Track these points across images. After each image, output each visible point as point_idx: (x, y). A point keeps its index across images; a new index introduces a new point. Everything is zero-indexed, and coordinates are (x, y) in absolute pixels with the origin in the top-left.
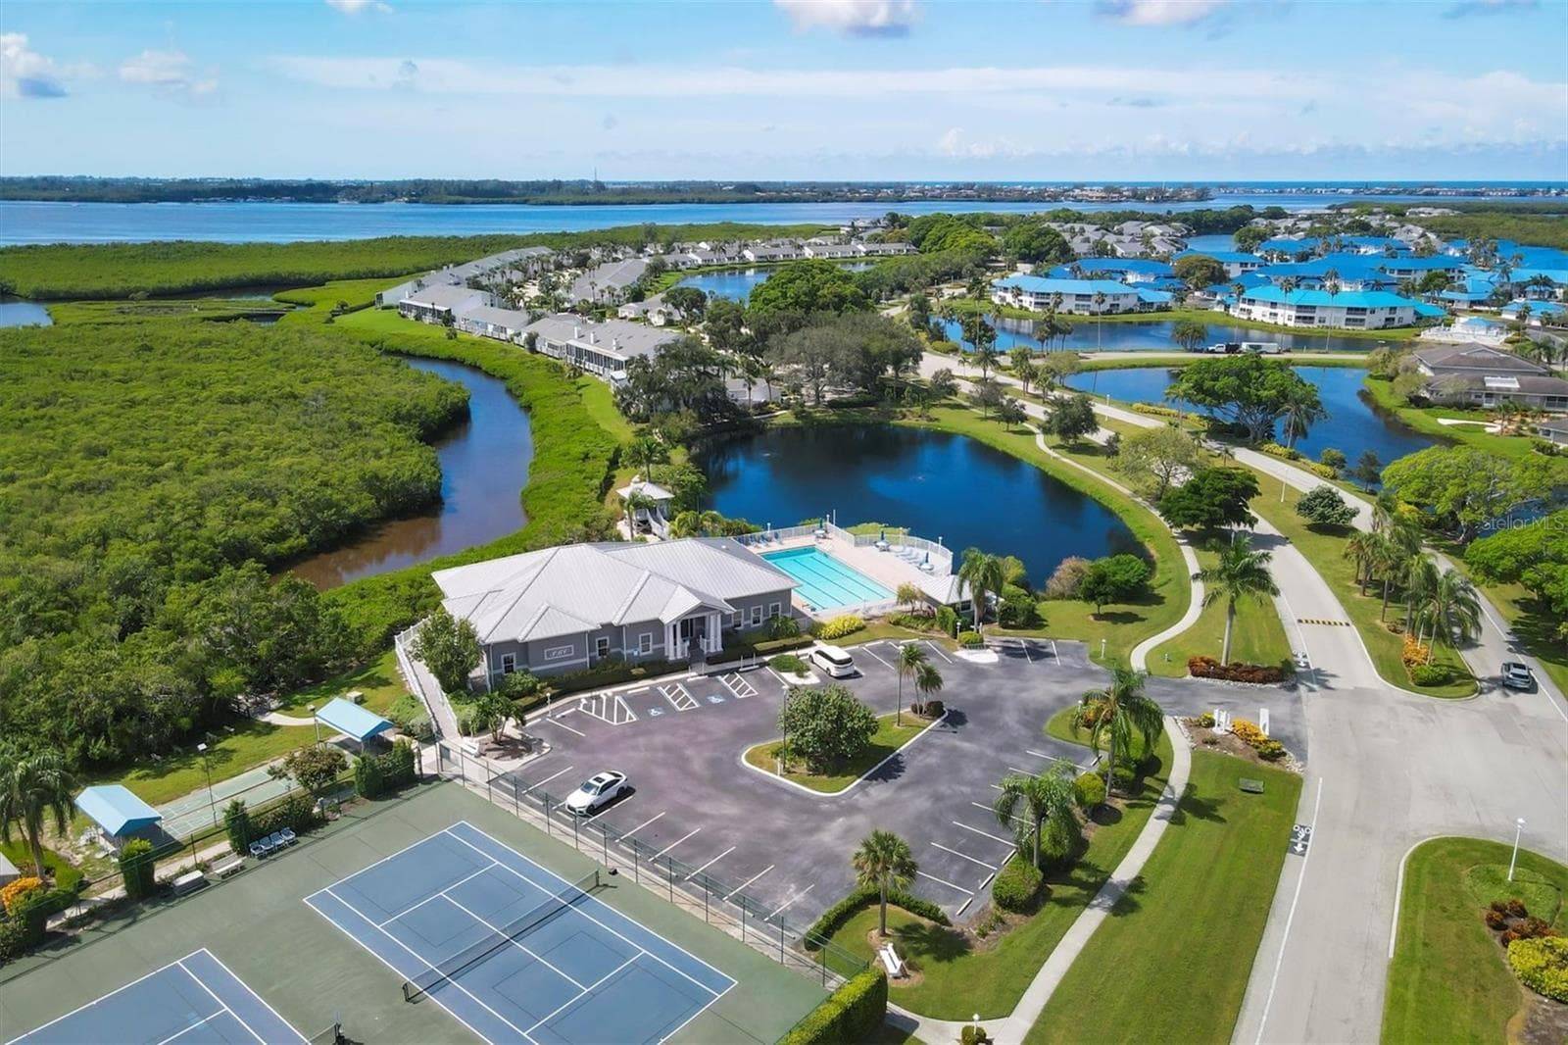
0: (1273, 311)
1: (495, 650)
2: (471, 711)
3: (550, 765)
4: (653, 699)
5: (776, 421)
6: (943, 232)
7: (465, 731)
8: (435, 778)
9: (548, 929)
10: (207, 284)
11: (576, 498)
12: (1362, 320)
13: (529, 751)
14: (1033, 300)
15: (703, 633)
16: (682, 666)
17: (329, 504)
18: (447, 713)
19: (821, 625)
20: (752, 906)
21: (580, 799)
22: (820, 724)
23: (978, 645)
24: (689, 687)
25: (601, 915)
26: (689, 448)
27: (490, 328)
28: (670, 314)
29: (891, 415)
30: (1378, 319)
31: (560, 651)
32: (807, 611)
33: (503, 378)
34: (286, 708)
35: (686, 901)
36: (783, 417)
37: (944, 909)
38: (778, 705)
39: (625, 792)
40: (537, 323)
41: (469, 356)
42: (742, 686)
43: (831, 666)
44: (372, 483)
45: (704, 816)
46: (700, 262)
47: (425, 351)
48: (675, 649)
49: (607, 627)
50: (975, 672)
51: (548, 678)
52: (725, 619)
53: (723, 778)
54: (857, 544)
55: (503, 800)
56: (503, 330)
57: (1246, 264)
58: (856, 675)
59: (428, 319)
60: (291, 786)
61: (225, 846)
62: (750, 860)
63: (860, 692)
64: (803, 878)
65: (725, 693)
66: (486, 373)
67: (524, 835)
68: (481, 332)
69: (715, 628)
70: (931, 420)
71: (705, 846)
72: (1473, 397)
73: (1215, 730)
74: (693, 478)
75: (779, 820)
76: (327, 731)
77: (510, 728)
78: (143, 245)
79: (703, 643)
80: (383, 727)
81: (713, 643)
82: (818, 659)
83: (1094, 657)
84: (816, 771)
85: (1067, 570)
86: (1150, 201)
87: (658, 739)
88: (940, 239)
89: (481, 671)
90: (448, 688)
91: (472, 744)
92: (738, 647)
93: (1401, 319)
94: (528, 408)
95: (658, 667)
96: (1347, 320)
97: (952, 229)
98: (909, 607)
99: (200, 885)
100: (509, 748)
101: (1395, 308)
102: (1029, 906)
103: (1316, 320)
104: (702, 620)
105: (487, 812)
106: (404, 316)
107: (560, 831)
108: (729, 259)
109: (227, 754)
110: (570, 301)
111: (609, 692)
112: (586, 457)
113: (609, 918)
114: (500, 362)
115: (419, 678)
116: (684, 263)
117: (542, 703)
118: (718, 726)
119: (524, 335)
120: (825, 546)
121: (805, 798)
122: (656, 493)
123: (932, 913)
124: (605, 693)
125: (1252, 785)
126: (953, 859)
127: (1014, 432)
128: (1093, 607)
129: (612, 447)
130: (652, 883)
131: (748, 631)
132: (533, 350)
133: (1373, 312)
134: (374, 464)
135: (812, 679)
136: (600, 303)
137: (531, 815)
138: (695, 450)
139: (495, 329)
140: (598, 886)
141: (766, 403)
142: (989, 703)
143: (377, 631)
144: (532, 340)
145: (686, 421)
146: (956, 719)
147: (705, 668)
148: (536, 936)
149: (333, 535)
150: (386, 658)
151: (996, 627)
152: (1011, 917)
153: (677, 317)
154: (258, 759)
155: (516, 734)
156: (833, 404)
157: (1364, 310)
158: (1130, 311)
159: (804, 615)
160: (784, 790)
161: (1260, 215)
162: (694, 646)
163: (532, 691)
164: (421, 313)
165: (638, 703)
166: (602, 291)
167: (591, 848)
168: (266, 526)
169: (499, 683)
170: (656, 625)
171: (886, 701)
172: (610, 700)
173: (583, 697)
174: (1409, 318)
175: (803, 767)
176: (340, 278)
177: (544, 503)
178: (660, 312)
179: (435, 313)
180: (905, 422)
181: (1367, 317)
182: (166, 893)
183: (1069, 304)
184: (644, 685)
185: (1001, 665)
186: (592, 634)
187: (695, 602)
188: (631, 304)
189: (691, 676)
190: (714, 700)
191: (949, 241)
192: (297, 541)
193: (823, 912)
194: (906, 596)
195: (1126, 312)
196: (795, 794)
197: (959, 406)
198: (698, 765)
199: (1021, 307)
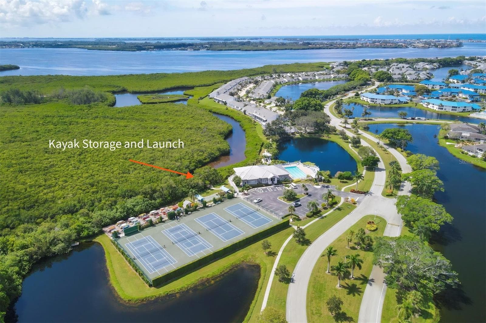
0: (433, 106)
1: (243, 181)
2: (241, 189)
3: (252, 197)
4: (266, 189)
5: (296, 137)
6: (355, 72)
7: (240, 192)
8: (236, 197)
9: (252, 214)
10: (168, 88)
11: (255, 154)
12: (456, 110)
13: (248, 195)
14: (370, 100)
15: (274, 180)
16: (270, 185)
17: (213, 154)
18: (237, 189)
19: (293, 180)
20: (276, 214)
21: (256, 201)
22: (289, 194)
23: (318, 185)
24: (271, 188)
25: (257, 213)
26: (277, 143)
27: (235, 107)
28: (277, 103)
29: (320, 136)
30: (461, 109)
31: (253, 182)
32: (292, 178)
33: (239, 121)
34: (214, 187)
35: (268, 213)
36: (298, 136)
37: (300, 217)
38: (283, 191)
39: (261, 201)
40: (246, 107)
41: (231, 114)
42: (279, 188)
43: (293, 187)
44: (219, 150)
45: (271, 205)
46: (287, 81)
47: (221, 113)
48: (270, 183)
49: (260, 179)
50: (316, 189)
51: (251, 185)
52: (278, 178)
53: (275, 200)
54: (304, 166)
55: (245, 201)
56: (238, 108)
57: (441, 86)
58: (297, 188)
59: (221, 103)
60: (219, 196)
61: (213, 203)
62: (277, 210)
63: (296, 191)
64: (283, 212)
65: (277, 189)
66: (235, 120)
67: (248, 205)
68: (233, 107)
69: (276, 180)
70: (329, 138)
71: (271, 208)
72: (458, 137)
73: (349, 200)
74: (276, 151)
75: (281, 206)
76: (221, 190)
77: (246, 192)
78: (150, 75)
79: (274, 182)
80: (229, 190)
81: (276, 182)
82: (292, 185)
83: (336, 188)
84: (287, 200)
85: (338, 174)
86: (440, 48)
87: (267, 195)
88: (354, 74)
89: (241, 184)
90: (237, 186)
91: (241, 193)
92: (279, 183)
93: (467, 110)
94: (245, 130)
95: (267, 185)
96: (452, 109)
97: (358, 71)
98: (308, 178)
99: (211, 206)
100: (246, 194)
101: (466, 107)
102: (310, 217)
103: (444, 109)
104: (274, 178)
105: (243, 202)
106: (215, 101)
107: (253, 205)
108: (295, 80)
109: (208, 192)
110: (253, 97)
111: (260, 188)
112: (257, 145)
113: (258, 214)
114: (238, 117)
115: (233, 184)
116: (282, 82)
117: (250, 189)
118: (275, 193)
119: (243, 110)
120: (298, 166)
121: (285, 203)
122: (269, 155)
123: (298, 217)
124: (259, 188)
125: (349, 207)
126: (303, 212)
127: (346, 142)
128: (340, 180)
129: (261, 143)
130: (264, 210)
131: (282, 180)
132: (245, 114)
133: (459, 108)
134: (218, 145)
135: (290, 188)
136: (260, 98)
137: (249, 203)
138: (278, 143)
139: (236, 107)
140: (257, 211)
141: (294, 132)
142: (316, 194)
143: (224, 177)
144: (245, 112)
145: (277, 137)
146: (310, 195)
147: (274, 185)
148: (250, 215)
149: (213, 159)
150: (226, 181)
151: (322, 182)
152: (308, 218)
153: (278, 104)
154: (213, 193)
155: (247, 193)
156: (309, 133)
157: (457, 107)
158: (396, 104)
159: (291, 178)
160: (283, 202)
161: (467, 59)
162: (273, 182)
163: (249, 187)
164: (219, 101)
165: (264, 190)
166: (261, 96)
167: (257, 206)
168: (203, 157)
169: (244, 186)
170: (267, 179)
171: (301, 192)
172: (260, 189)
173: (256, 188)
174: (470, 109)
175: (286, 200)
176: (197, 87)
177: (249, 154)
178: (274, 103)
179: (223, 102)
180: (323, 138)
181: (457, 109)
182: (207, 207)
183: (379, 102)
184: (265, 187)
185: (321, 188)
186: (258, 179)
187: (273, 176)
188: (268, 100)
189: (272, 187)
190: (275, 190)
191: (357, 75)
192: (208, 160)
193: (284, 215)
194: (308, 176)
195: (395, 104)
196: (284, 203)
197: (336, 134)
198: (271, 199)
199: (367, 101)
